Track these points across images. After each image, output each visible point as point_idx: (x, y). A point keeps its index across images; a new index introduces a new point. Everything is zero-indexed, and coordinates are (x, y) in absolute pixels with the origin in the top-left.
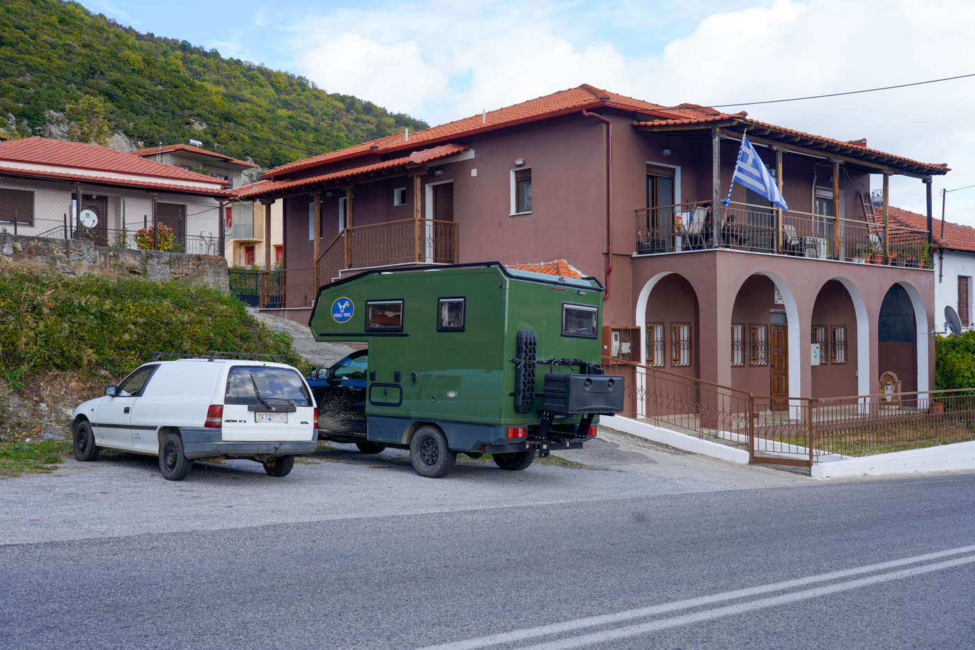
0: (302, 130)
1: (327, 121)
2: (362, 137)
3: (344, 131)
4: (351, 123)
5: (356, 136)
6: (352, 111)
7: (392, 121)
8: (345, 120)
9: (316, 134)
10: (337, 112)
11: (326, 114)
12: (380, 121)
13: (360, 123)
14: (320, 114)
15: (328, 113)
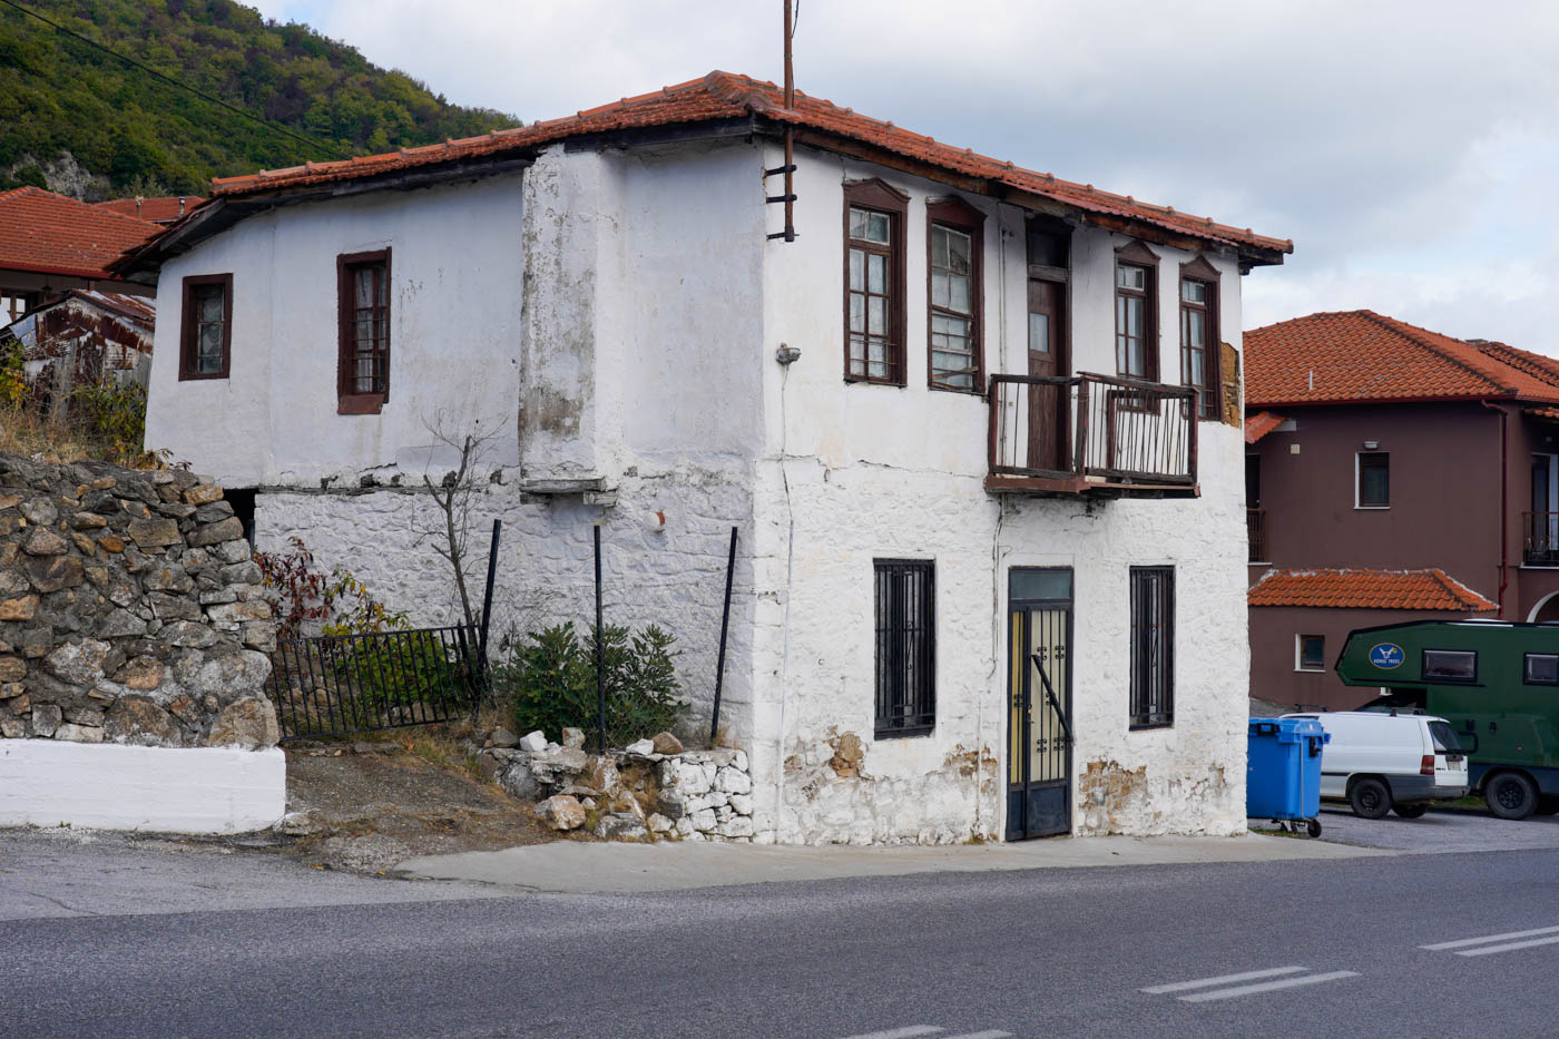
0: (94, 63)
1: (131, 37)
2: (218, 80)
3: (173, 63)
4: (189, 45)
5: (204, 78)
6: (184, 14)
7: (276, 42)
8: (173, 37)
9: (128, 74)
10: (150, 17)
11: (125, 20)
12: (254, 43)
13: (210, 47)
14: (113, 19)
15: (132, 18)
